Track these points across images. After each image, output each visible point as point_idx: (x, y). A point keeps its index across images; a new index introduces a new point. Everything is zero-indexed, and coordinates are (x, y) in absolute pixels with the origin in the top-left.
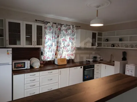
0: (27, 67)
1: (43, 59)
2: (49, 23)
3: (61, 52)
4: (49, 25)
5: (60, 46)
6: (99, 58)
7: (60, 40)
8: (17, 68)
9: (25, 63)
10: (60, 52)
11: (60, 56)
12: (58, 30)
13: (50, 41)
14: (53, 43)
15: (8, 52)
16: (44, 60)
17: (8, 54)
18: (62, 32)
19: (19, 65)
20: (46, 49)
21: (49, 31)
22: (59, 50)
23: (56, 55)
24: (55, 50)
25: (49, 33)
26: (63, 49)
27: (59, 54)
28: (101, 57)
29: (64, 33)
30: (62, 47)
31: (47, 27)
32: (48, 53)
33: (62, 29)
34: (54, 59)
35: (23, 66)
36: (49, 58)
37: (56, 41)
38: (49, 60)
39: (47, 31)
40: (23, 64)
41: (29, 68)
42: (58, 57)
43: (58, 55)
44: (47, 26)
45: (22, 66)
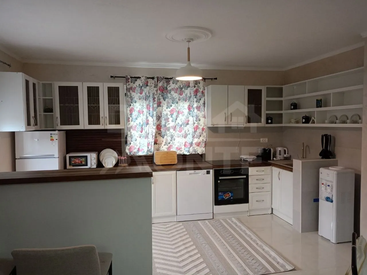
0: (91, 164)
1: (127, 151)
2: (138, 80)
3: (169, 139)
4: (138, 82)
5: (165, 126)
6: (280, 154)
7: (164, 113)
8: (73, 166)
9: (86, 157)
10: (165, 137)
11: (166, 146)
12: (159, 92)
13: (141, 115)
14: (150, 119)
15: (51, 136)
16: (132, 154)
17: (52, 140)
18: (169, 95)
19: (77, 161)
20: (133, 132)
21: (139, 94)
22: (163, 134)
23: (155, 143)
24: (154, 134)
25: (140, 99)
26: (171, 130)
27: (164, 143)
28: (285, 151)
29: (173, 98)
30: (169, 128)
31: (135, 88)
32: (138, 139)
33: (168, 89)
34: (152, 152)
35: (83, 163)
36: (141, 151)
37: (155, 115)
38: (140, 154)
39: (136, 95)
40: (83, 159)
41: (95, 166)
42: (161, 149)
43: (163, 145)
44: (134, 86)
45: (81, 162)
